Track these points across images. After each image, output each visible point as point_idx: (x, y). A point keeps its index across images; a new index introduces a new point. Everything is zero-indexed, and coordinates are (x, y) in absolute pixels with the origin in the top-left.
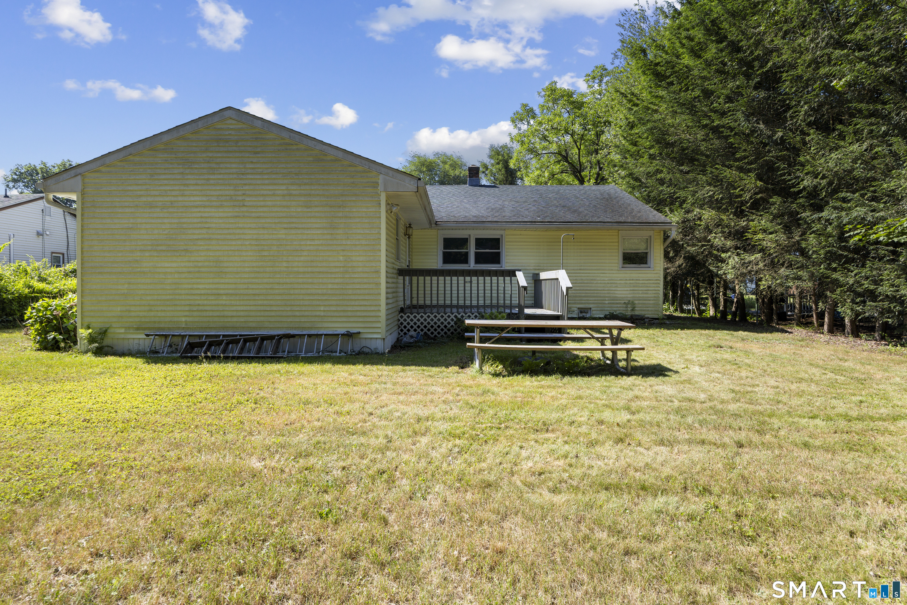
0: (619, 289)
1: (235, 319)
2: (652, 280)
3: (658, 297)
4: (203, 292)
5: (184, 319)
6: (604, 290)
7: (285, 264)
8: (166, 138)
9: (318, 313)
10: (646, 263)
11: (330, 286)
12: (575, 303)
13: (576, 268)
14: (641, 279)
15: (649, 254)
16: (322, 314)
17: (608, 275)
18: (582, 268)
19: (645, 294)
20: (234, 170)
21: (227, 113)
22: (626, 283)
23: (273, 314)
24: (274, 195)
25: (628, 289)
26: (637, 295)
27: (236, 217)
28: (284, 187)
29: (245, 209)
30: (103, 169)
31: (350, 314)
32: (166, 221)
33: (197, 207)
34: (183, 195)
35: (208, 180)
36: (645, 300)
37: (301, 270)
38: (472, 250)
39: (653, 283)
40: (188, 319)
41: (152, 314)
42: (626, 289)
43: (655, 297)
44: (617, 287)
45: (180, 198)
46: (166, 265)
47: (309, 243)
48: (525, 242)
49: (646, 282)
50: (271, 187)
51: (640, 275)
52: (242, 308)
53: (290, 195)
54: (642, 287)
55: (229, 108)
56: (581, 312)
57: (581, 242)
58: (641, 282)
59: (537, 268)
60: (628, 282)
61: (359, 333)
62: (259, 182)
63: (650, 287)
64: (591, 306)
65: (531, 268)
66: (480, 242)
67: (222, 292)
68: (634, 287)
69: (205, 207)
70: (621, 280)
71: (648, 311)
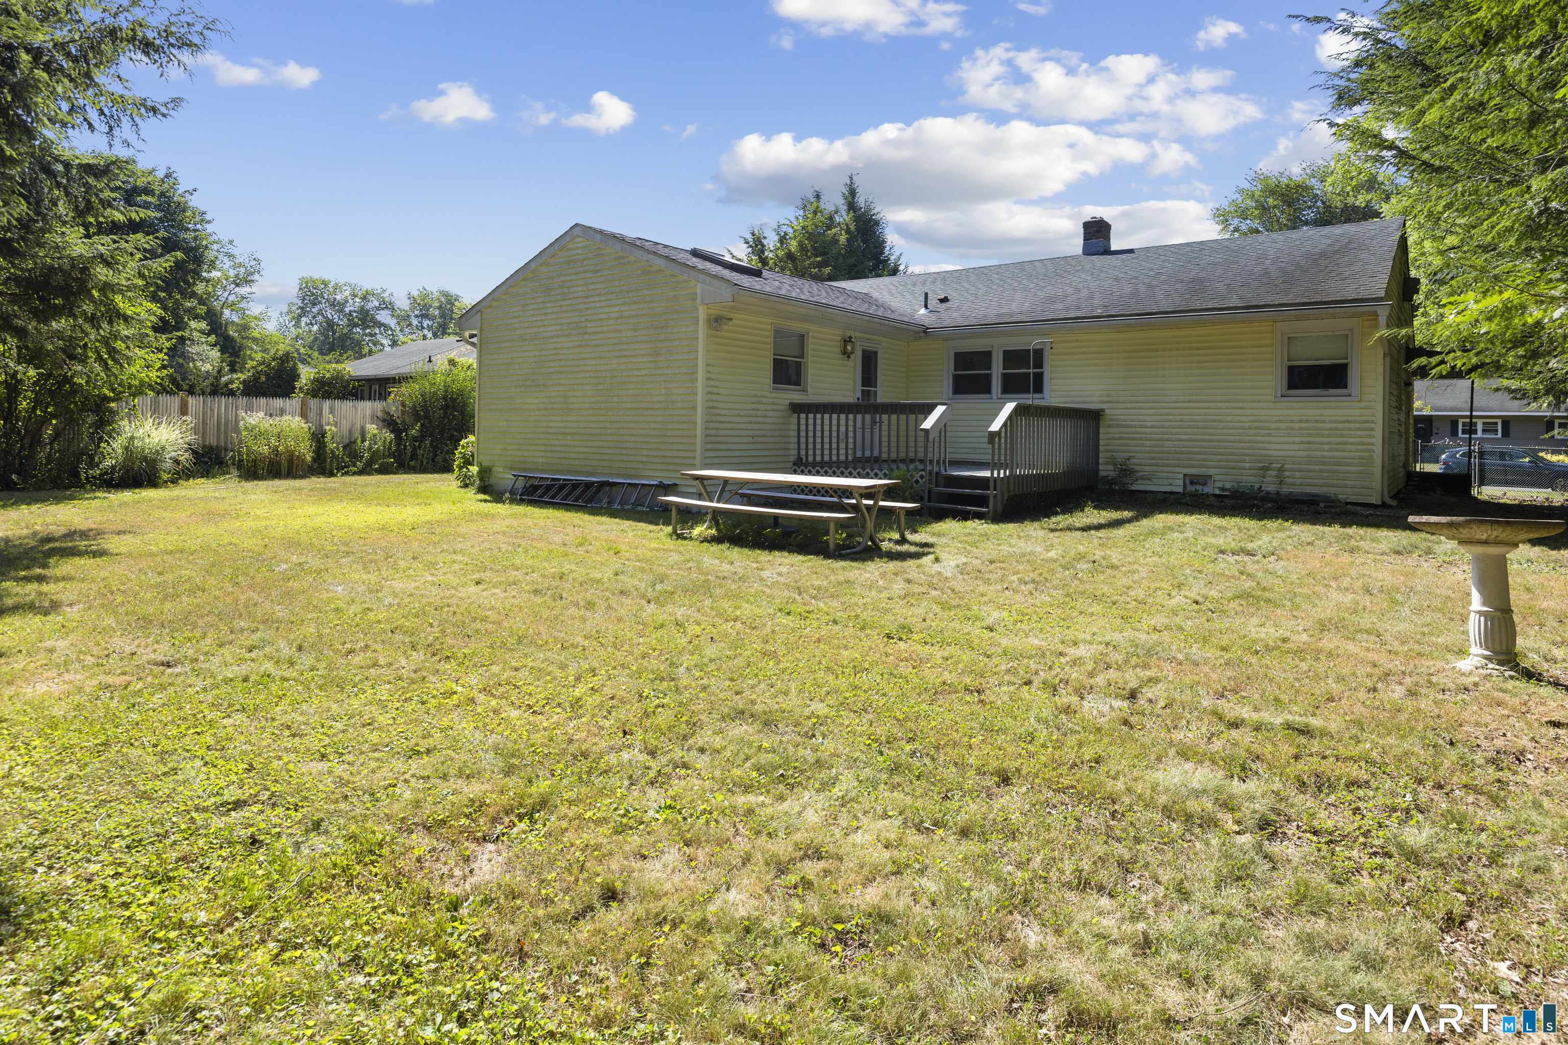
0: (1273, 439)
1: (577, 462)
2: (1355, 422)
3: (1371, 458)
4: (555, 430)
5: (541, 460)
6: (1240, 441)
7: (616, 399)
8: (533, 265)
9: (641, 459)
10: (1346, 387)
11: (652, 426)
12: (1178, 466)
13: (1181, 398)
14: (1327, 419)
15: (1349, 367)
16: (645, 459)
17: (1249, 412)
18: (1194, 398)
19: (1337, 450)
20: (580, 294)
21: (577, 231)
22: (1292, 429)
23: (605, 457)
24: (608, 318)
25: (1297, 440)
26: (1318, 454)
27: (580, 346)
28: (616, 309)
29: (586, 337)
30: (494, 304)
31: (669, 460)
32: (532, 354)
33: (553, 337)
34: (544, 326)
35: (561, 306)
36: (1337, 464)
37: (629, 405)
38: (997, 370)
39: (1359, 429)
40: (544, 460)
41: (521, 453)
42: (1291, 440)
43: (1361, 458)
44: (1270, 435)
45: (542, 329)
46: (531, 401)
47: (636, 373)
48: (1084, 353)
49: (1340, 426)
50: (607, 310)
51: (1325, 412)
52: (581, 450)
53: (622, 317)
54: (1329, 436)
55: (577, 225)
56: (1192, 483)
57: (1191, 349)
58: (1327, 426)
59: (1106, 399)
60: (1297, 425)
61: (676, 485)
62: (598, 305)
63: (1349, 436)
64: (1211, 472)
65: (1095, 399)
66: (1013, 357)
67: (568, 431)
68: (1310, 435)
69: (558, 336)
70: (1279, 421)
71: (1345, 487)
